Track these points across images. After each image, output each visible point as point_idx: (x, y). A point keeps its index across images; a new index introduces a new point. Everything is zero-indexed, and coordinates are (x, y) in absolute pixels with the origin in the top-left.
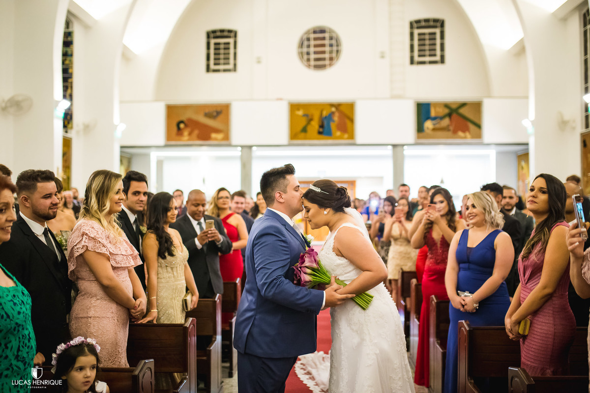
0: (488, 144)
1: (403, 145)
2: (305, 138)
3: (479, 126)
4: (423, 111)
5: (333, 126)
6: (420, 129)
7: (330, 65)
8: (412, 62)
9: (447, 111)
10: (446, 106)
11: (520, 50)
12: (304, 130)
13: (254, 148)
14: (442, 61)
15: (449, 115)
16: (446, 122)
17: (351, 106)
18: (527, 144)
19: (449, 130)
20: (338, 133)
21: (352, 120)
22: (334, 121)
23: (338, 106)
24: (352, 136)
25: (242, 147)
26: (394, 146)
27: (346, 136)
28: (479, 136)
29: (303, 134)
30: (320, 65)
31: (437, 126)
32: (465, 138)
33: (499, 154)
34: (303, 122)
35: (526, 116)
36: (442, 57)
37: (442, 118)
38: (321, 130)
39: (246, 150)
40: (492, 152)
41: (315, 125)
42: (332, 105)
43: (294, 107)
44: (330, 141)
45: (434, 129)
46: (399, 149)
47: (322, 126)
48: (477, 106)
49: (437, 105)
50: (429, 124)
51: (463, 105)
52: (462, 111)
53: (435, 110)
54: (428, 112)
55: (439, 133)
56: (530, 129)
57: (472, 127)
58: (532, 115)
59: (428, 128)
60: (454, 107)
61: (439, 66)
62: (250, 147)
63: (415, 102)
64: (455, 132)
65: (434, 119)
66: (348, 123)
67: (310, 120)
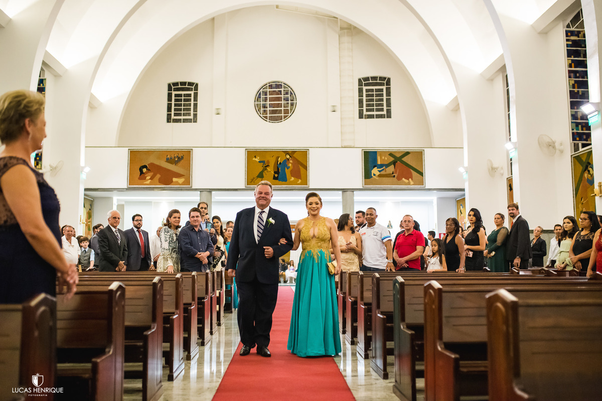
0: (429, 189)
1: (353, 190)
3: (421, 174)
4: (370, 159)
6: (367, 175)
7: (286, 118)
8: (361, 116)
9: (392, 159)
10: (391, 154)
11: (455, 108)
13: (214, 192)
14: (389, 115)
15: (394, 163)
16: (391, 169)
17: (305, 153)
18: (463, 190)
19: (394, 176)
21: (306, 168)
22: (288, 168)
23: (291, 153)
24: (305, 181)
25: (201, 190)
26: (344, 191)
28: (422, 182)
30: (275, 118)
31: (383, 173)
33: (440, 199)
35: (461, 163)
36: (389, 111)
37: (387, 166)
39: (205, 193)
40: (434, 198)
42: (287, 153)
43: (251, 154)
46: (348, 193)
47: (277, 172)
48: (419, 155)
49: (383, 153)
50: (375, 171)
51: (407, 153)
52: (404, 159)
53: (381, 158)
54: (375, 160)
55: (384, 179)
56: (465, 176)
58: (466, 164)
59: (374, 175)
60: (398, 155)
61: (386, 120)
62: (210, 191)
63: (363, 151)
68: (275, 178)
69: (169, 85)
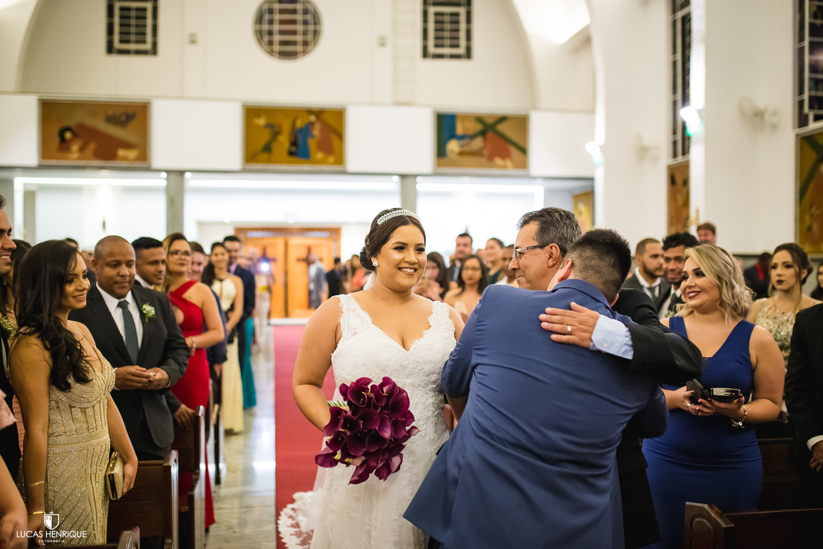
0: (535, 178)
1: (415, 176)
2: (269, 161)
3: (523, 151)
4: (446, 125)
5: (312, 144)
6: (441, 152)
7: (305, 52)
8: (425, 54)
9: (479, 127)
10: (479, 119)
12: (267, 148)
13: (188, 175)
14: (468, 55)
15: (483, 133)
16: (478, 143)
17: (339, 114)
18: (592, 179)
19: (483, 155)
20: (320, 155)
21: (340, 136)
22: (313, 136)
23: (319, 113)
24: (340, 160)
25: (168, 172)
26: (403, 176)
27: (331, 159)
28: (524, 165)
29: (264, 156)
30: (288, 52)
31: (466, 149)
32: (505, 167)
33: (549, 192)
34: (265, 137)
35: (591, 137)
36: (469, 48)
37: (473, 137)
38: (293, 149)
39: (173, 177)
40: (539, 189)
41: (284, 141)
42: (310, 112)
43: (251, 113)
44: (306, 167)
45: (461, 154)
46: (410, 181)
47: (294, 143)
48: (522, 122)
49: (465, 117)
50: (453, 146)
51: (503, 119)
52: (501, 128)
53: (463, 126)
54: (453, 127)
55: (468, 160)
56: (599, 158)
57: (514, 152)
59: (452, 152)
60: (490, 121)
61: (464, 62)
62: (181, 173)
63: (435, 112)
64: (491, 158)
65: (462, 138)
66: (335, 140)
67: (276, 133)
68: (291, 154)
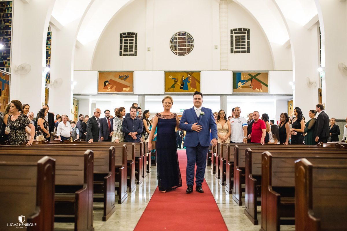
0: (272, 95)
1: (226, 95)
3: (267, 86)
4: (237, 77)
6: (235, 87)
7: (187, 52)
8: (232, 52)
10: (249, 74)
11: (288, 46)
13: (146, 96)
14: (249, 51)
17: (199, 74)
18: (292, 95)
19: (251, 87)
21: (199, 82)
22: (189, 82)
23: (191, 74)
25: (139, 95)
26: (221, 95)
28: (267, 91)
30: (182, 53)
33: (278, 100)
35: (291, 80)
36: (248, 49)
39: (141, 97)
40: (274, 100)
42: (188, 73)
43: (168, 74)
44: (186, 93)
46: (224, 97)
47: (182, 85)
48: (266, 75)
49: (244, 74)
51: (259, 74)
52: (258, 77)
53: (243, 76)
54: (240, 77)
55: (245, 89)
56: (294, 87)
58: (294, 80)
60: (253, 75)
61: (247, 54)
62: (144, 95)
63: (233, 72)
68: (181, 88)
69: (121, 35)
